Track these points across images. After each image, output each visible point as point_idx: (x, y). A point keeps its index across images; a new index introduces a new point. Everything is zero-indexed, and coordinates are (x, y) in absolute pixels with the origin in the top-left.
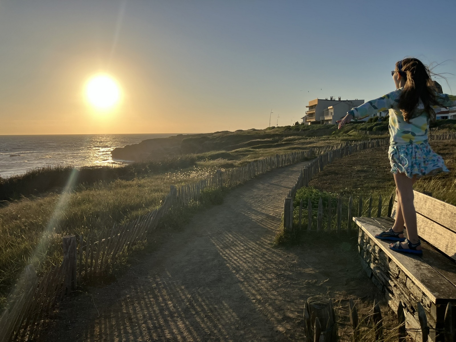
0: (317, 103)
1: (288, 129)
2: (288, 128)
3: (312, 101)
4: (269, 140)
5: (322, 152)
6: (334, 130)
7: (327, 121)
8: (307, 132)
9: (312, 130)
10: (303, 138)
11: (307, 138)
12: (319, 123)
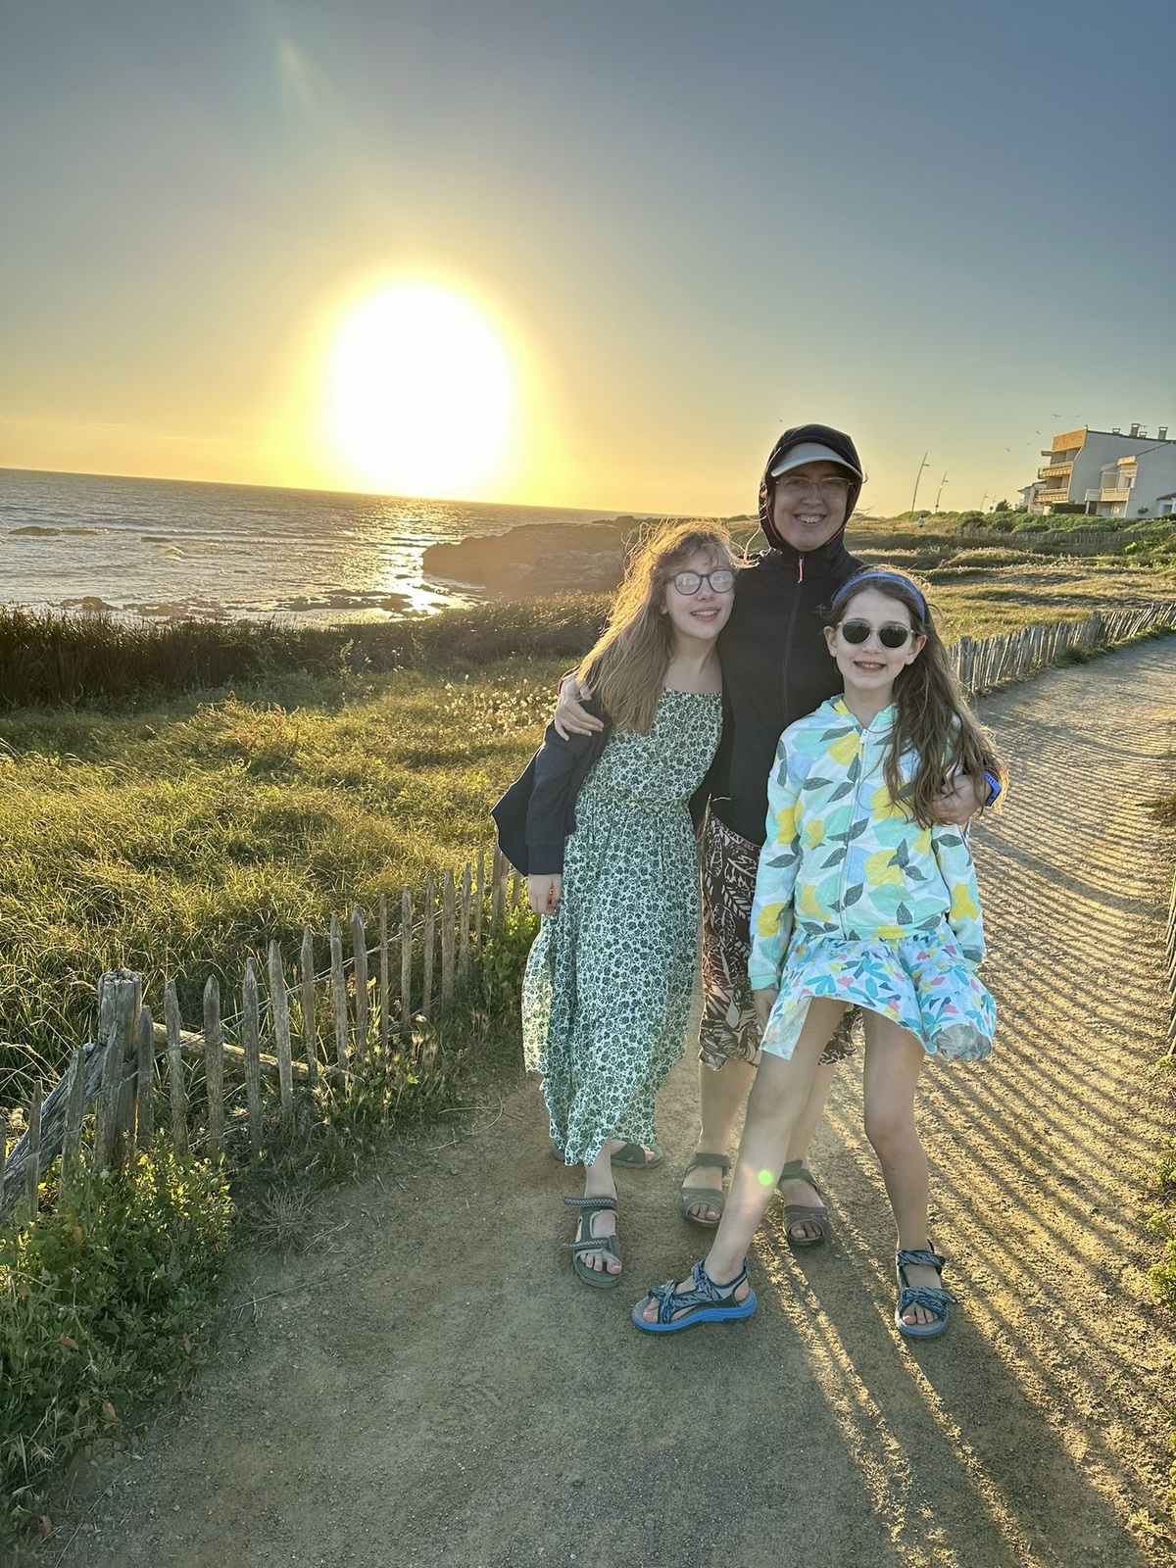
0: (1081, 444)
1: (975, 521)
2: (976, 519)
3: (1064, 436)
4: (907, 553)
5: (1134, 629)
6: (1135, 536)
7: (1110, 504)
8: (1039, 538)
9: (1055, 532)
10: (1027, 557)
11: (1041, 559)
12: (1080, 509)
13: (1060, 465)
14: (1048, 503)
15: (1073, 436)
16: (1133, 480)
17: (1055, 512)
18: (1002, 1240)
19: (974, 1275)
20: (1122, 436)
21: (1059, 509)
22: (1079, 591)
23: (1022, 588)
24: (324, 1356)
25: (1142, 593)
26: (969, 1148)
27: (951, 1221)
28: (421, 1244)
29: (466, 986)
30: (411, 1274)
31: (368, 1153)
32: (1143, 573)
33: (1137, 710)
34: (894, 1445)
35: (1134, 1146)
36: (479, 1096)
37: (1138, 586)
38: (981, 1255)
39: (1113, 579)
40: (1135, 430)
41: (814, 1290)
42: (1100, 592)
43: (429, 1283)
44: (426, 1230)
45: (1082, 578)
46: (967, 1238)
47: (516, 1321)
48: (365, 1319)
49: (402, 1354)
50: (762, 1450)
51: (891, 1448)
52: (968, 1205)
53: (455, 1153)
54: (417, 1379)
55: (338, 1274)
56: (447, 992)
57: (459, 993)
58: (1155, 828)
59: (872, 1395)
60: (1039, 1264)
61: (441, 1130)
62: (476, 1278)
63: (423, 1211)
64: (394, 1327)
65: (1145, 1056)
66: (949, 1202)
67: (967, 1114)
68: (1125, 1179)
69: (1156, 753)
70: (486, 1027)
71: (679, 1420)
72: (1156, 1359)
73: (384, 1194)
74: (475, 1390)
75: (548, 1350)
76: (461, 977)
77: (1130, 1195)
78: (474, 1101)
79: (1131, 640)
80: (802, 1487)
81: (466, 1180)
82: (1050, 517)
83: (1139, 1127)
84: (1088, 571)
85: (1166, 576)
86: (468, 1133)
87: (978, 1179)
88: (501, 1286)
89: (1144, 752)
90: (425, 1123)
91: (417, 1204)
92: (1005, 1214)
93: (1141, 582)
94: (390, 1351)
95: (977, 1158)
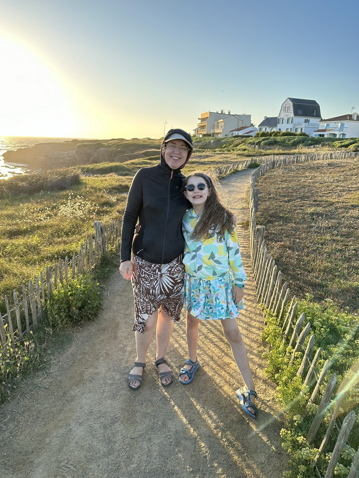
0: (208, 116)
3: (204, 114)
5: (229, 171)
6: (225, 143)
7: (218, 133)
8: (200, 144)
9: (204, 142)
10: (197, 150)
11: (201, 151)
12: (210, 135)
13: (203, 122)
14: (201, 134)
15: (206, 113)
16: (223, 126)
17: (203, 136)
18: (223, 368)
19: (217, 381)
20: (219, 113)
21: (204, 135)
22: (213, 160)
23: (197, 160)
24: (7, 472)
25: (229, 159)
26: (209, 339)
27: (208, 365)
28: (38, 417)
29: (42, 319)
30: (36, 430)
31: (13, 389)
32: (228, 154)
33: (233, 195)
34: (203, 445)
35: (254, 330)
36: (52, 357)
37: (228, 158)
38: (218, 374)
39: (221, 156)
40: (222, 112)
41: (172, 399)
42: (218, 160)
43: (43, 432)
44: (39, 412)
45: (213, 156)
46: (214, 369)
47: (77, 437)
48: (20, 452)
49: (36, 462)
50: (164, 459)
51: (202, 446)
52: (212, 358)
53: (46, 380)
54: (44, 469)
55: (8, 437)
56: (35, 323)
57: (40, 322)
58: (243, 231)
59: (194, 430)
60: (234, 373)
61: (40, 373)
62: (60, 425)
63: (37, 404)
64: (32, 452)
65: (252, 301)
66: (207, 359)
67: (207, 328)
68: (253, 341)
69: (240, 208)
70: (51, 333)
71: (136, 456)
72: (269, 396)
73: (21, 402)
74: (66, 467)
75: (89, 444)
76: (39, 316)
77: (255, 345)
78: (51, 360)
79: (228, 174)
80: (178, 468)
81: (52, 389)
82: (202, 138)
83: (254, 323)
84: (214, 154)
85: (234, 154)
86: (50, 372)
87: (214, 349)
88: (69, 425)
89: (237, 208)
90: (33, 372)
91: (35, 403)
92: (223, 359)
93: (228, 156)
94: (32, 462)
95: (212, 342)
